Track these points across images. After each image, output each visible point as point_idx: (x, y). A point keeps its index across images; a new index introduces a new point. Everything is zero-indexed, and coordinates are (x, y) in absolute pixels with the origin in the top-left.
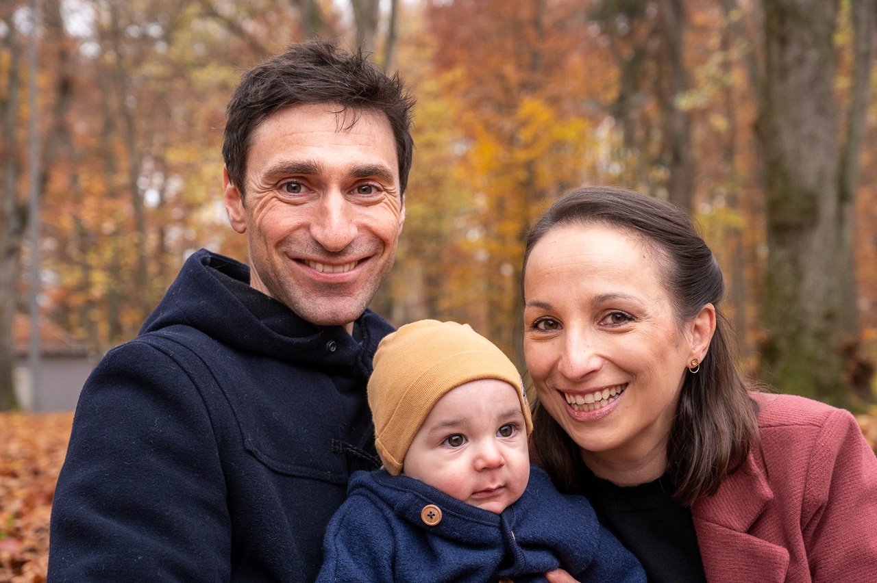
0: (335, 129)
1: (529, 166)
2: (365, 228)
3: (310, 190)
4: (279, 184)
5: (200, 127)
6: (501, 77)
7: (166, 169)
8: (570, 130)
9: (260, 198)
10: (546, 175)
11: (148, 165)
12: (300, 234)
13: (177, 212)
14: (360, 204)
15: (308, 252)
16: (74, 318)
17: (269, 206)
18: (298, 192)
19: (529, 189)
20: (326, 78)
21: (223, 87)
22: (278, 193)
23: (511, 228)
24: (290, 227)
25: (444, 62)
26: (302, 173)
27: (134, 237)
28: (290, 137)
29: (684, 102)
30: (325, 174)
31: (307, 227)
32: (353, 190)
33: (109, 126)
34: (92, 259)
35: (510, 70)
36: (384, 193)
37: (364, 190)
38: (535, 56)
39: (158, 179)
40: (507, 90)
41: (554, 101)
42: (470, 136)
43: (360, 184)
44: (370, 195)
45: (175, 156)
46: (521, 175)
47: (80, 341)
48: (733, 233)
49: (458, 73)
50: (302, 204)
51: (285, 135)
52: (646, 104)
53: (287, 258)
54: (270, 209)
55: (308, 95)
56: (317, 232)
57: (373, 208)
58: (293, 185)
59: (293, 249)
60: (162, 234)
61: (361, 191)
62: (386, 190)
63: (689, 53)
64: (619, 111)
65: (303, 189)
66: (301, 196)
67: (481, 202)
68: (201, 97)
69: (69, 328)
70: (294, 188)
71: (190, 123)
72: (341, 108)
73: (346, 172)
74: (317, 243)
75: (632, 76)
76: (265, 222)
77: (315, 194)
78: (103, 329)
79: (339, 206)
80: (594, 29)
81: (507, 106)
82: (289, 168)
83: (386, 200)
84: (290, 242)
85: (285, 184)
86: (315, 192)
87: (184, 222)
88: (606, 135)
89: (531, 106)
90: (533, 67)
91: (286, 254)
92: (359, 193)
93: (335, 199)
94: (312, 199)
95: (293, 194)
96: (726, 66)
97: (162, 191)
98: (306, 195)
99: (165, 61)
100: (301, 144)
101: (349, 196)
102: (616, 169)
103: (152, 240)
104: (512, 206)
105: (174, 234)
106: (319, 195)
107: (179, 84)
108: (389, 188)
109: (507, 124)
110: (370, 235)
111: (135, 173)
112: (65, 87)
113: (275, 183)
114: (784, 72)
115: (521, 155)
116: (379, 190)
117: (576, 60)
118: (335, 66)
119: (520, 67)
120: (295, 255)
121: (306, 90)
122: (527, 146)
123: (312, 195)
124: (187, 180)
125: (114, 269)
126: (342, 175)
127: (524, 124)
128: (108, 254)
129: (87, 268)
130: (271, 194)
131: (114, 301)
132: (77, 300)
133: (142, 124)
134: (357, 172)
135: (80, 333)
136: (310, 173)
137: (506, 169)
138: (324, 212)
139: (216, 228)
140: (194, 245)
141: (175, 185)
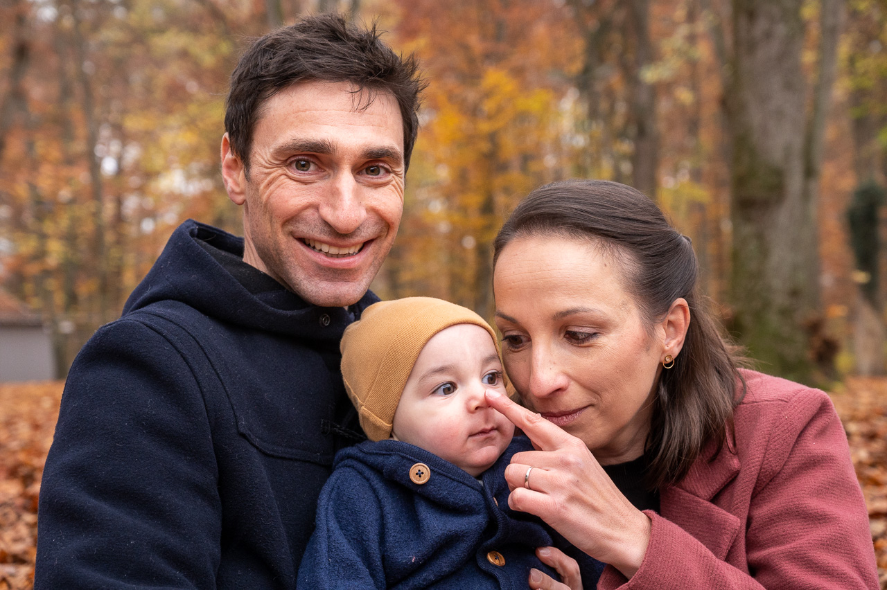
0: (350, 108)
1: (493, 137)
2: (373, 211)
3: (320, 168)
4: (288, 162)
5: (159, 94)
6: (465, 47)
7: (123, 136)
8: (534, 102)
9: (269, 174)
10: (510, 147)
11: (105, 132)
12: (309, 213)
13: (134, 181)
14: (369, 186)
15: (316, 232)
16: (29, 287)
17: (277, 183)
18: (307, 170)
19: (492, 161)
20: (341, 56)
21: (184, 54)
22: (288, 171)
23: (474, 200)
24: (299, 207)
25: (407, 32)
26: (315, 152)
27: (91, 206)
28: (302, 114)
29: (650, 75)
30: (338, 154)
31: (316, 207)
32: (361, 171)
33: (66, 92)
34: (49, 227)
35: (475, 41)
36: (392, 175)
37: (373, 171)
38: (500, 25)
39: (115, 147)
40: (471, 61)
41: (518, 72)
42: (433, 107)
43: (370, 165)
44: (376, 177)
45: (133, 123)
46: (485, 146)
47: (35, 311)
48: (697, 207)
49: (421, 42)
50: (310, 183)
51: (298, 111)
52: (611, 77)
53: (292, 238)
54: (279, 186)
55: (324, 72)
56: (327, 212)
57: (381, 190)
58: (303, 163)
59: (300, 229)
60: (119, 202)
61: (369, 172)
62: (394, 172)
63: (655, 25)
64: (584, 82)
65: (312, 167)
66: (311, 174)
67: (444, 174)
68: (160, 63)
69: (23, 298)
70: (303, 166)
71: (148, 88)
72: (356, 88)
73: (359, 153)
74: (326, 223)
75: (597, 48)
76: (272, 200)
77: (325, 173)
78: (59, 298)
79: (351, 188)
81: (471, 76)
82: (301, 146)
83: (394, 182)
84: (298, 221)
85: (295, 160)
86: (325, 171)
87: (141, 190)
88: (570, 107)
89: (495, 77)
90: (498, 37)
91: (292, 234)
92: (368, 174)
93: (346, 180)
94: (322, 178)
95: (303, 172)
96: (692, 39)
97: (120, 159)
98: (315, 174)
99: (124, 26)
100: (315, 121)
101: (357, 176)
102: (580, 141)
103: (109, 209)
104: (475, 178)
105: (132, 203)
106: (329, 175)
107: (138, 50)
108: (396, 170)
109: (471, 95)
110: (376, 217)
111: (92, 140)
112: (22, 52)
113: (284, 159)
114: (752, 47)
115: (485, 127)
116: (388, 171)
117: (540, 30)
118: (351, 43)
119: (484, 37)
120: (301, 235)
121: (320, 67)
122: (490, 117)
123: (321, 174)
124: (145, 149)
125: (70, 238)
126: (355, 156)
127: (488, 95)
128: (64, 222)
129: (43, 237)
130: (280, 171)
131: (70, 271)
132: (33, 269)
133: (100, 91)
134: (368, 154)
135: (36, 303)
136: (323, 152)
137: (470, 140)
138: (335, 193)
139: (174, 197)
140: (152, 214)
141: (133, 153)
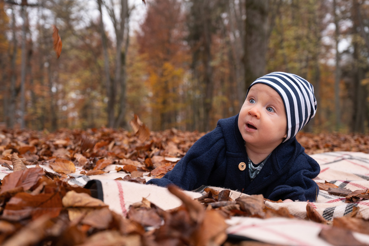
1: (166, 82)
5: (70, 69)
6: (158, 57)
7: (57, 81)
8: (178, 71)
10: (170, 86)
13: (61, 95)
16: (30, 123)
19: (166, 89)
21: (77, 57)
23: (160, 100)
25: (141, 52)
29: (213, 63)
34: (37, 105)
35: (161, 55)
38: (168, 50)
39: (56, 84)
40: (160, 60)
41: (174, 64)
42: (149, 74)
46: (164, 85)
48: (223, 103)
49: (146, 55)
52: (200, 65)
60: (57, 100)
63: (212, 51)
64: (193, 67)
67: (151, 94)
68: (70, 59)
75: (196, 57)
80: (185, 43)
87: (64, 98)
89: (168, 65)
90: (168, 54)
96: (223, 54)
97: (57, 88)
102: (190, 85)
104: (161, 94)
105: (60, 102)
107: (64, 55)
109: (160, 71)
112: (30, 53)
115: (163, 79)
117: (179, 53)
119: (163, 54)
122: (166, 77)
124: (64, 85)
125: (44, 108)
127: (165, 70)
128: (41, 104)
129: (36, 108)
131: (42, 119)
132: (34, 118)
137: (159, 83)
139: (73, 100)
140: (66, 104)
141: (61, 87)
